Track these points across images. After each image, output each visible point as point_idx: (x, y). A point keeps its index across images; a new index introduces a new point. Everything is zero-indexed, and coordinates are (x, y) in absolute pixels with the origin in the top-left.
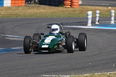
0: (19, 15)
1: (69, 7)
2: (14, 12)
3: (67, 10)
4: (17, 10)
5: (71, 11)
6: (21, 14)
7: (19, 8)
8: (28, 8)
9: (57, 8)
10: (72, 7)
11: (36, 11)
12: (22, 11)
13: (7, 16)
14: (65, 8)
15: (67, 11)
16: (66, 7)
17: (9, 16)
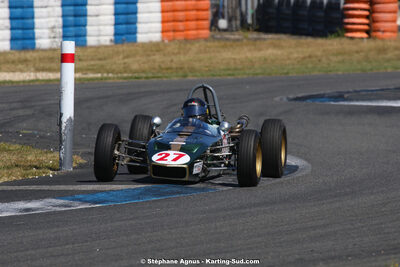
0: (192, 70)
1: (362, 38)
2: (172, 61)
3: (355, 48)
4: (185, 54)
5: (370, 50)
6: (197, 65)
7: (188, 46)
8: (222, 43)
9: (320, 41)
10: (375, 38)
11: (249, 55)
12: (202, 56)
13: (150, 75)
14: (348, 41)
15: (357, 52)
16: (352, 38)
17: (160, 75)
